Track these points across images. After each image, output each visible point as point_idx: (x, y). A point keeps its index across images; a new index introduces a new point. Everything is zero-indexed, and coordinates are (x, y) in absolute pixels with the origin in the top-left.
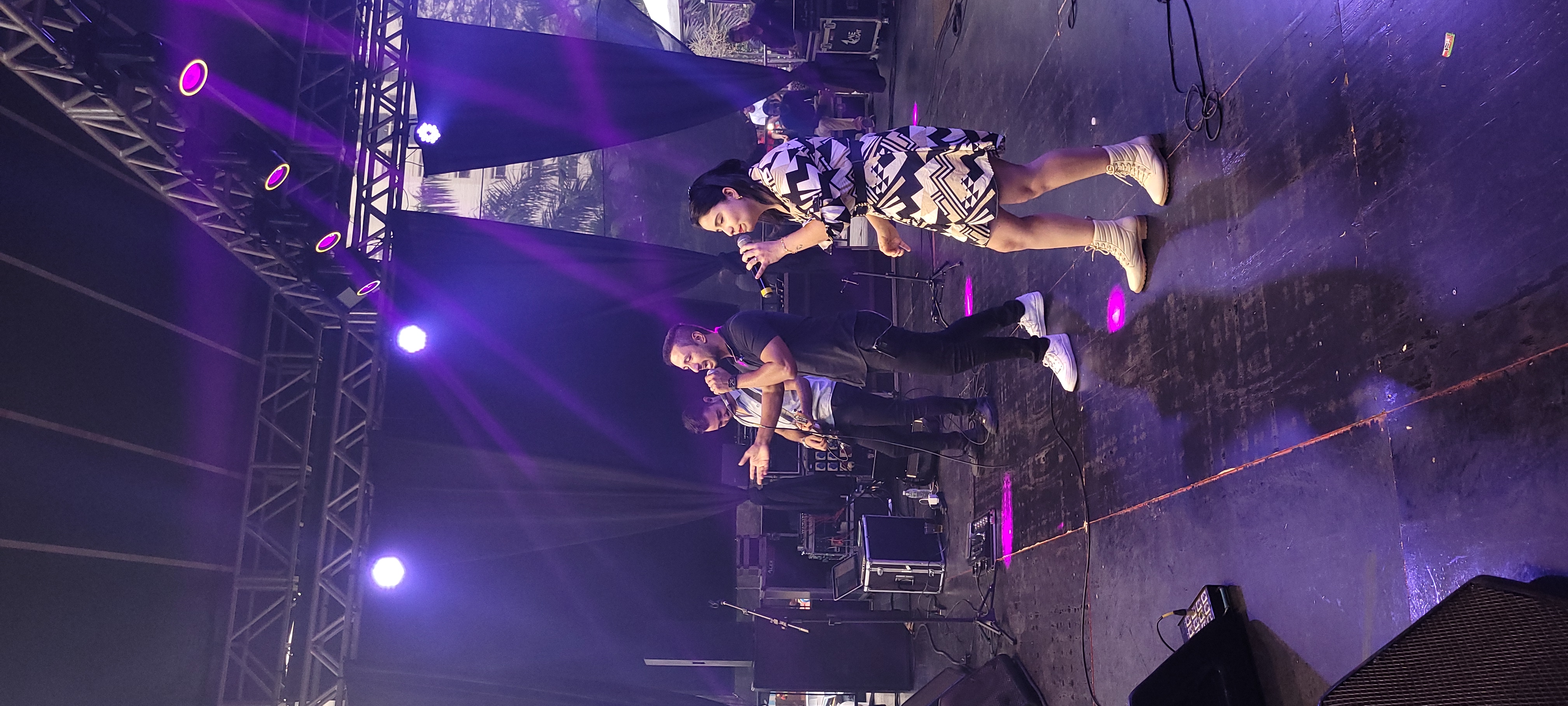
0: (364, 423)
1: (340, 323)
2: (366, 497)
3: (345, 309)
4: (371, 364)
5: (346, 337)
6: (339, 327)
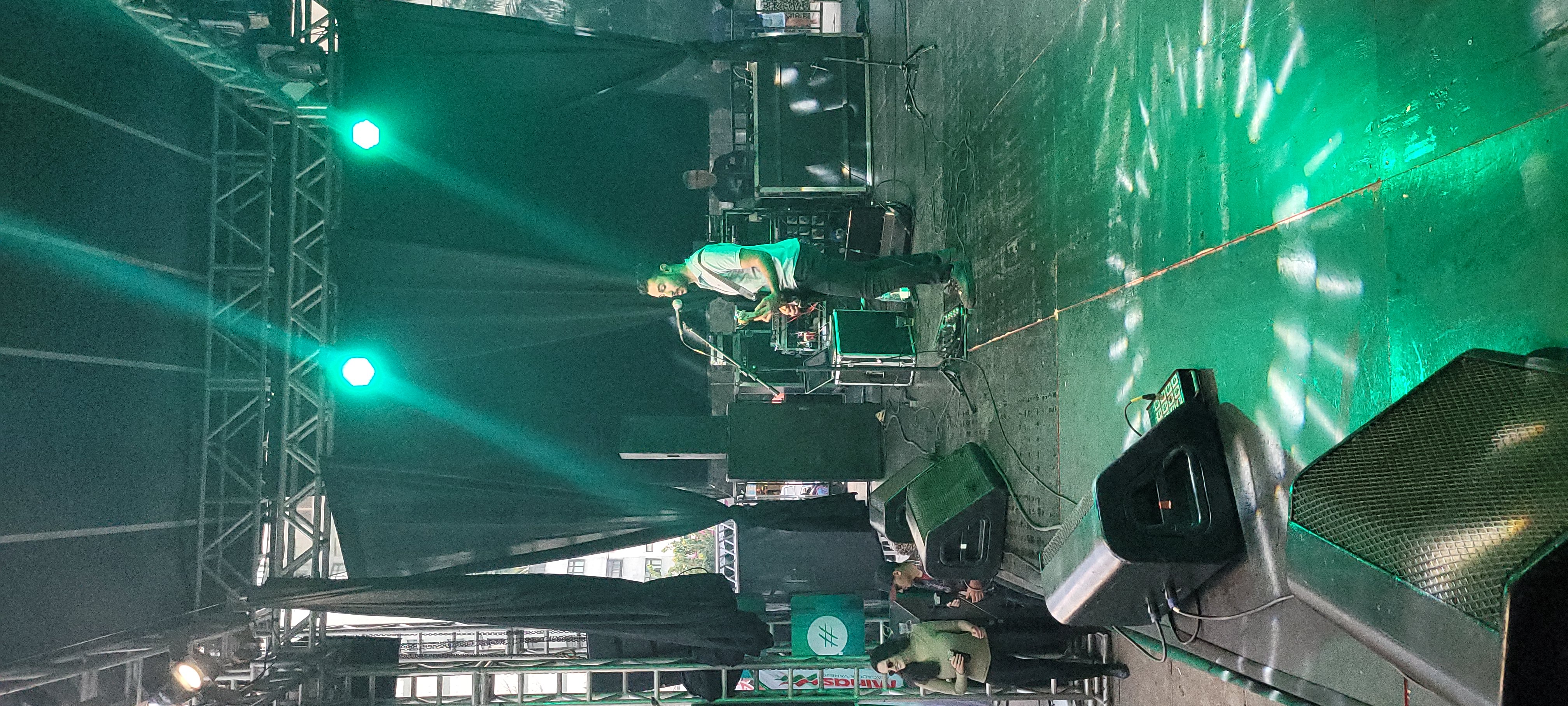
0: (322, 222)
1: (290, 119)
2: (330, 299)
3: (291, 103)
4: (323, 162)
5: (296, 132)
6: (288, 123)
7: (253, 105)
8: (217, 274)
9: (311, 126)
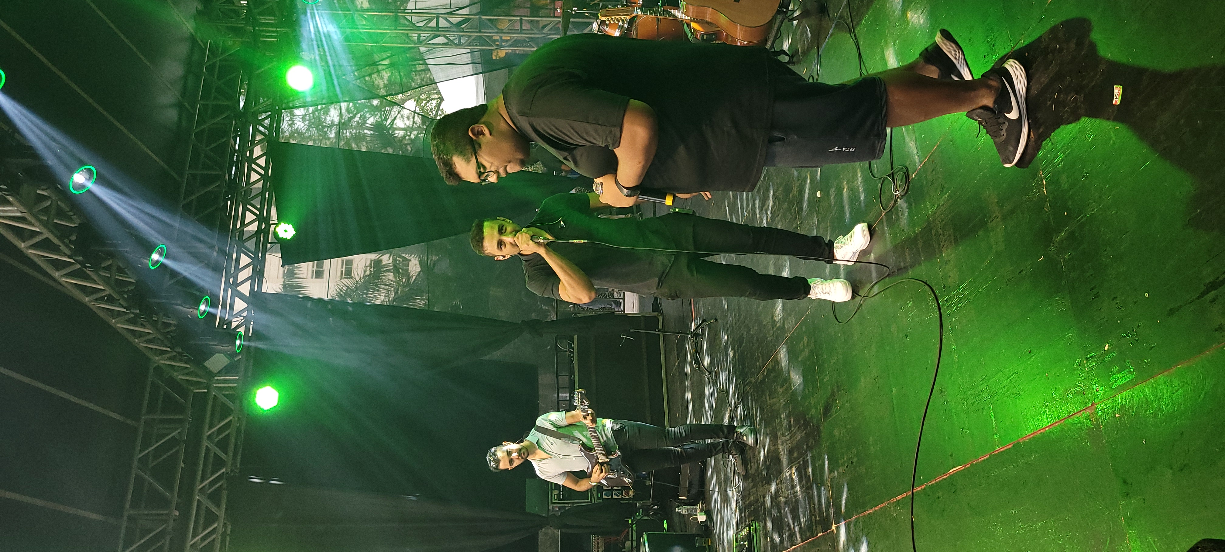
0: (224, 470)
1: (208, 387)
2: (224, 534)
3: (211, 374)
4: (231, 420)
5: (211, 398)
6: (206, 391)
7: (179, 377)
8: (131, 518)
9: (224, 393)
